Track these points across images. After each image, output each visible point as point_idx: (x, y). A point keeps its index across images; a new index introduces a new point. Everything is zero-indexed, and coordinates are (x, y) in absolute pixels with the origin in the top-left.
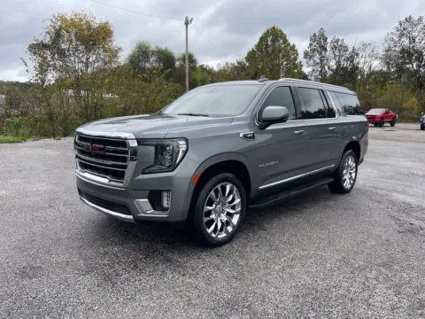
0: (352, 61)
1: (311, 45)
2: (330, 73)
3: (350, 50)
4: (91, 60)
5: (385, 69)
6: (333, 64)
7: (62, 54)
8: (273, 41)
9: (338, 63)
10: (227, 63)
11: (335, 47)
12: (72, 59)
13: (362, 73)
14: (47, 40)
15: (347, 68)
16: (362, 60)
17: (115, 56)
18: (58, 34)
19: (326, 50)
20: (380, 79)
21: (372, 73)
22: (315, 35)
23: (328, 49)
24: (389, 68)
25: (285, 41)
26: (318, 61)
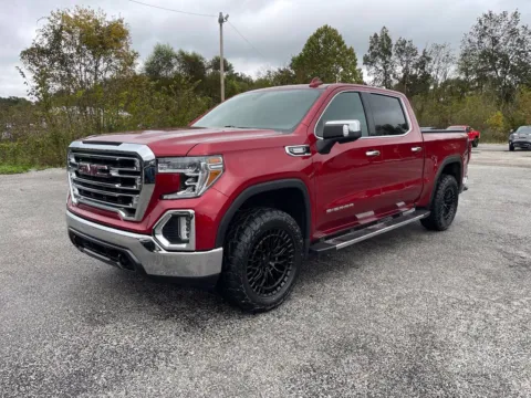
0: (423, 68)
1: (371, 48)
2: (395, 82)
3: (420, 54)
4: (100, 68)
5: (462, 77)
6: (399, 70)
7: (64, 61)
8: (325, 42)
9: (406, 71)
10: (269, 72)
11: (402, 51)
12: (77, 67)
13: (435, 81)
14: (45, 43)
15: (416, 76)
16: (435, 66)
17: (131, 64)
18: (58, 36)
19: (390, 54)
20: (457, 89)
21: (447, 82)
22: (376, 36)
23: (393, 53)
24: (467, 75)
25: (340, 43)
26: (381, 68)
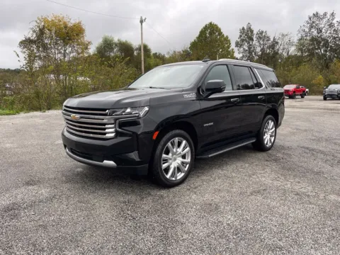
0: (273, 48)
1: (241, 36)
2: (256, 58)
3: (272, 40)
4: (67, 51)
5: (299, 54)
6: (258, 49)
7: (45, 47)
8: (210, 34)
9: (262, 50)
10: (175, 52)
11: (260, 38)
12: (53, 51)
13: (281, 56)
14: (34, 37)
15: (269, 53)
16: (282, 47)
17: (87, 48)
18: (42, 32)
19: (253, 40)
20: (295, 62)
21: (289, 57)
22: (243, 29)
23: (255, 39)
24: (302, 53)
25: (220, 33)
26: (247, 49)
